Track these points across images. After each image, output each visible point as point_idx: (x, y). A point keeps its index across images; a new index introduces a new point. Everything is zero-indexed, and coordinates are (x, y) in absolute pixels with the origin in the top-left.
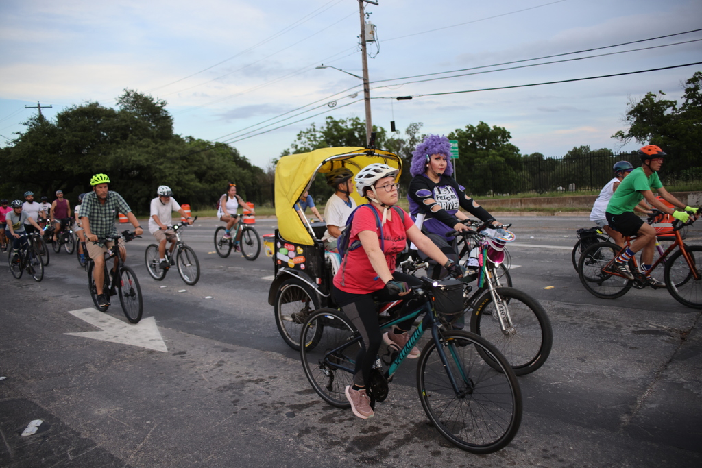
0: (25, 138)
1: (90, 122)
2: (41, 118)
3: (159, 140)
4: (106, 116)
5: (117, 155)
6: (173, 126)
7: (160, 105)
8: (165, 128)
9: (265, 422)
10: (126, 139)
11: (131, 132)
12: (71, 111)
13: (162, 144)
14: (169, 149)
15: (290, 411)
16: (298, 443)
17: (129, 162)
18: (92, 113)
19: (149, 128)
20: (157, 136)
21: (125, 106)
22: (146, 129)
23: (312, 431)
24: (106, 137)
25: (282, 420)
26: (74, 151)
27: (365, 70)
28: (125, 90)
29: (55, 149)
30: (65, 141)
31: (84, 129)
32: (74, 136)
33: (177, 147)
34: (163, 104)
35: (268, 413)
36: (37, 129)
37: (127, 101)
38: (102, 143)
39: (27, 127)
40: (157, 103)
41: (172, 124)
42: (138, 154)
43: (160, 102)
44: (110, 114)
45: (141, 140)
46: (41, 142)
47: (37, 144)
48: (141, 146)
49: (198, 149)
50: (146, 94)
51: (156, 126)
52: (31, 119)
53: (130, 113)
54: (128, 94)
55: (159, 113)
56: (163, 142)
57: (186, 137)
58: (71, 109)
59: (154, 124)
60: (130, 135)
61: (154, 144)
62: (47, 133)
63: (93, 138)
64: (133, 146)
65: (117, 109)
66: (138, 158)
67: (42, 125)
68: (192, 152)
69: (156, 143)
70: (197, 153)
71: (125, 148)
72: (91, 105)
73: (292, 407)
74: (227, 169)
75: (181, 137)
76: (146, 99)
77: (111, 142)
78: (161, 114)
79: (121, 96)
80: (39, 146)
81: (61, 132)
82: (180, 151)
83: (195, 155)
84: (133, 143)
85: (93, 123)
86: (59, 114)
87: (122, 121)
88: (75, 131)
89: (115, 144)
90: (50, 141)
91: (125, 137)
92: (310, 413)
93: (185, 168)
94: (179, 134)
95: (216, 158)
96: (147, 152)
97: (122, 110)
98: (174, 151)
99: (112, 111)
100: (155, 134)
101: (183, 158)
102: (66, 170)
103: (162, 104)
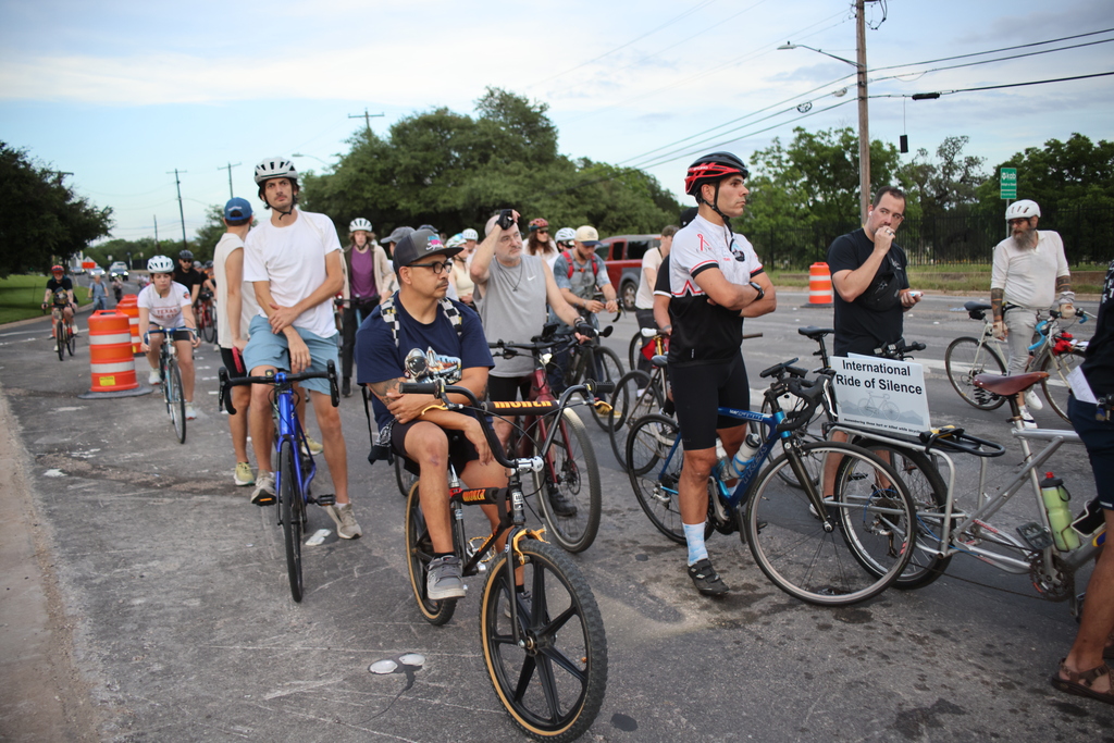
0: (346, 162)
1: (436, 137)
2: (368, 133)
3: (536, 164)
4: (459, 127)
5: (473, 186)
6: (558, 141)
7: (538, 110)
8: (545, 144)
9: (605, 562)
10: (486, 162)
11: (495, 151)
12: (409, 121)
13: (539, 170)
14: (550, 177)
15: (643, 552)
16: (640, 591)
17: (489, 197)
18: (439, 123)
19: (522, 145)
20: (533, 157)
21: (488, 112)
22: (516, 148)
23: (664, 579)
24: (457, 160)
25: (628, 562)
26: (412, 180)
27: (861, 50)
28: (487, 87)
29: (386, 177)
30: (400, 165)
31: (428, 147)
32: (413, 158)
33: (563, 174)
34: (543, 108)
35: (613, 552)
36: (364, 148)
37: (490, 105)
38: (452, 167)
39: (350, 146)
40: (534, 106)
41: (556, 138)
42: (503, 185)
43: (538, 105)
44: (464, 125)
45: (507, 163)
46: (367, 167)
47: (362, 170)
48: (508, 173)
49: (594, 178)
50: (518, 94)
51: (532, 142)
52: (355, 134)
53: (494, 123)
54: (492, 94)
55: (536, 122)
56: (542, 166)
57: (579, 159)
58: (409, 118)
59: (530, 138)
60: (493, 156)
61: (527, 170)
62: (376, 154)
63: (440, 161)
64: (497, 173)
65: (475, 116)
66: (503, 192)
67: (370, 143)
68: (585, 183)
69: (530, 168)
70: (592, 184)
71: (485, 175)
72: (438, 112)
73: (647, 548)
74: (638, 209)
75: (570, 159)
76: (518, 101)
77: (466, 165)
78: (540, 124)
79: (481, 97)
80: (364, 174)
81: (396, 153)
82: (566, 181)
83: (589, 187)
84: (496, 169)
85: (439, 139)
86: (392, 127)
87: (481, 134)
88: (415, 150)
89: (470, 170)
90: (380, 166)
91: (484, 159)
92: (669, 559)
93: (573, 206)
94: (566, 154)
95: (621, 193)
96: (517, 182)
97: (482, 119)
98: (557, 180)
99: (468, 119)
100: (530, 154)
101: (570, 192)
102: (400, 208)
103: (541, 108)
